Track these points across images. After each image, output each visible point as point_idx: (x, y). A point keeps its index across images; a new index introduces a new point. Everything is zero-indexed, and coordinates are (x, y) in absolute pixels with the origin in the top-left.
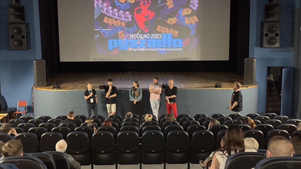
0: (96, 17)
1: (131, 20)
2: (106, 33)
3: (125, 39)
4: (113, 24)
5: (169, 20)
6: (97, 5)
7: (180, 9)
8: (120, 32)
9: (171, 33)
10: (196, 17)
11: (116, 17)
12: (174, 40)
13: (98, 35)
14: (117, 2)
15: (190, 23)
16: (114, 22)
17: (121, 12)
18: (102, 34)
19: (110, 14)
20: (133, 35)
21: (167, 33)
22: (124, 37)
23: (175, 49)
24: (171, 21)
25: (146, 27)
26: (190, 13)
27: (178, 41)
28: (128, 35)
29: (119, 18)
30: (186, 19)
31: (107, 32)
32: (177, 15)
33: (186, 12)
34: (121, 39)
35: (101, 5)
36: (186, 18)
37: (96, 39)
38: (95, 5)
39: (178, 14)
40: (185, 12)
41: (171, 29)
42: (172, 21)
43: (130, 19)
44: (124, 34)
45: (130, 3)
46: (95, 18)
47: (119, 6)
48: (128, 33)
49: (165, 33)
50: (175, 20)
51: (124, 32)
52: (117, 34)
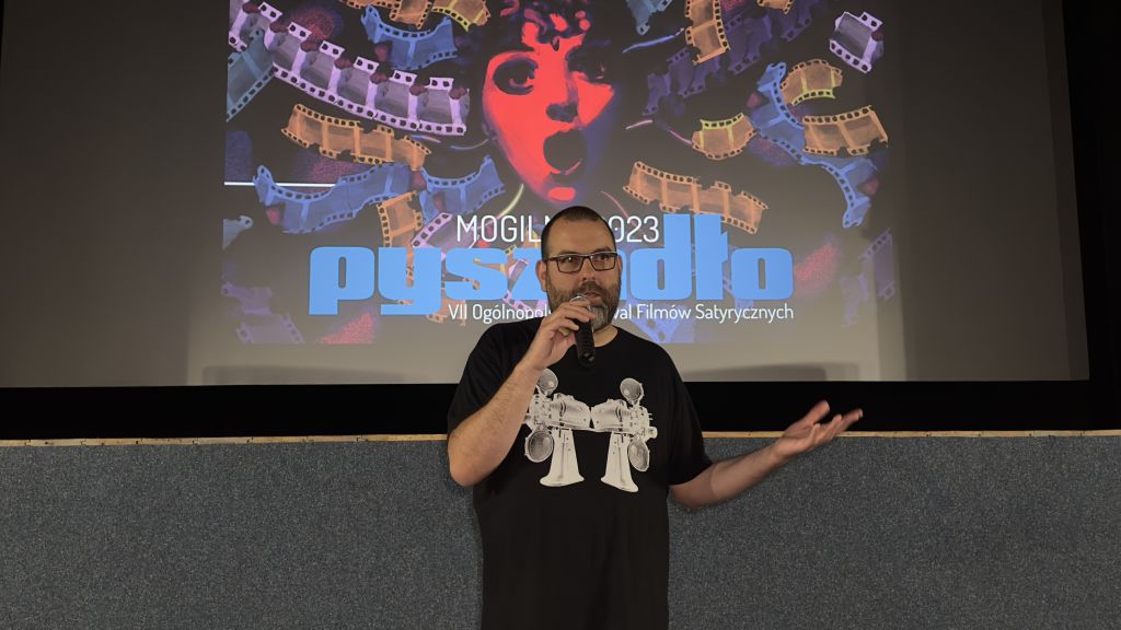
0: (233, 105)
1: (465, 128)
2: (301, 206)
3: (423, 243)
4: (348, 151)
5: (701, 133)
6: (244, 34)
7: (769, 68)
8: (393, 201)
9: (719, 209)
10: (872, 114)
11: (369, 107)
12: (738, 253)
13: (244, 218)
14: (378, 20)
15: (835, 151)
16: (357, 140)
17: (403, 79)
18: (273, 216)
19: (332, 91)
20: (475, 218)
21: (696, 209)
22: (416, 233)
23: (749, 314)
24: (713, 139)
25: (558, 172)
26: (835, 90)
27: (761, 262)
28: (444, 221)
29: (389, 117)
30: (810, 124)
31: (306, 203)
32: (754, 100)
33: (808, 82)
34: (397, 243)
35: (270, 36)
36: (812, 123)
37: (225, 245)
38: (231, 34)
39: (761, 95)
40: (800, 84)
41: (716, 186)
42: (724, 136)
43: (458, 123)
44: (416, 215)
45: (457, 27)
46: (229, 112)
47: (388, 44)
48: (444, 208)
49: (678, 212)
50: (737, 131)
51: (414, 204)
52: (371, 212)
